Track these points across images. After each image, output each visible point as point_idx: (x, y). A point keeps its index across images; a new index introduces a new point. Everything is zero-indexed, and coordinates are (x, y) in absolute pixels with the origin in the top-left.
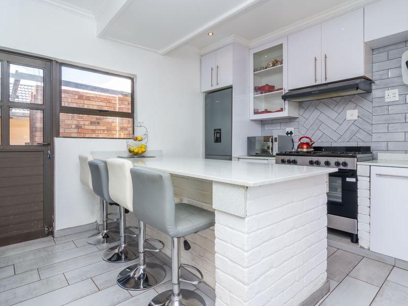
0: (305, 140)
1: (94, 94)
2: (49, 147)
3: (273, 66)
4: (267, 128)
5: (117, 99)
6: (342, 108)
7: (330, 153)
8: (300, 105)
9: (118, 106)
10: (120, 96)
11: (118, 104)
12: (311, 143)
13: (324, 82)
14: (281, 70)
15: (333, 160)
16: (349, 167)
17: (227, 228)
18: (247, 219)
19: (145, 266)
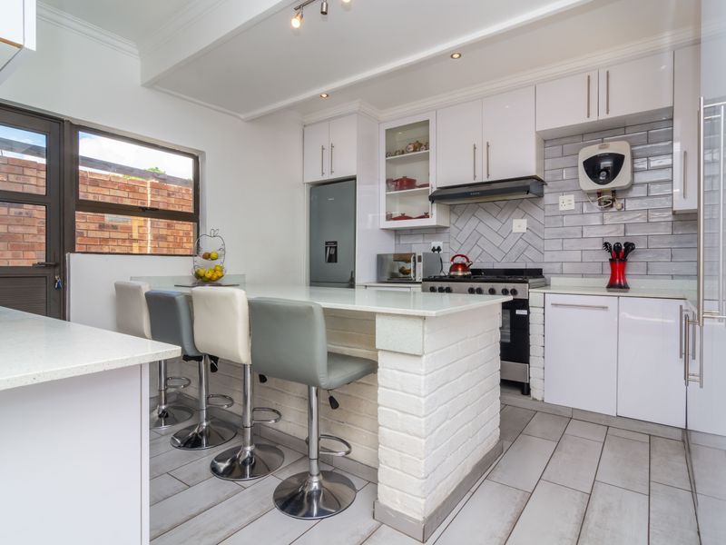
0: (459, 260)
1: (107, 176)
2: (57, 270)
3: (414, 151)
4: (403, 241)
5: (149, 186)
6: (507, 216)
7: (495, 278)
8: (452, 209)
9: (149, 198)
10: (154, 181)
11: (149, 196)
12: (467, 264)
13: (485, 180)
14: (427, 157)
15: (499, 287)
16: (519, 296)
17: (396, 372)
18: (424, 357)
19: (253, 447)
